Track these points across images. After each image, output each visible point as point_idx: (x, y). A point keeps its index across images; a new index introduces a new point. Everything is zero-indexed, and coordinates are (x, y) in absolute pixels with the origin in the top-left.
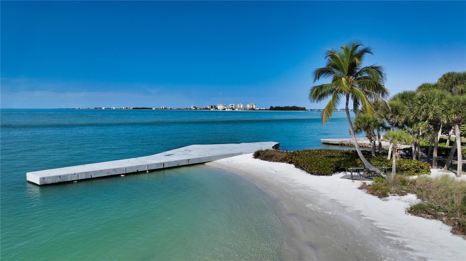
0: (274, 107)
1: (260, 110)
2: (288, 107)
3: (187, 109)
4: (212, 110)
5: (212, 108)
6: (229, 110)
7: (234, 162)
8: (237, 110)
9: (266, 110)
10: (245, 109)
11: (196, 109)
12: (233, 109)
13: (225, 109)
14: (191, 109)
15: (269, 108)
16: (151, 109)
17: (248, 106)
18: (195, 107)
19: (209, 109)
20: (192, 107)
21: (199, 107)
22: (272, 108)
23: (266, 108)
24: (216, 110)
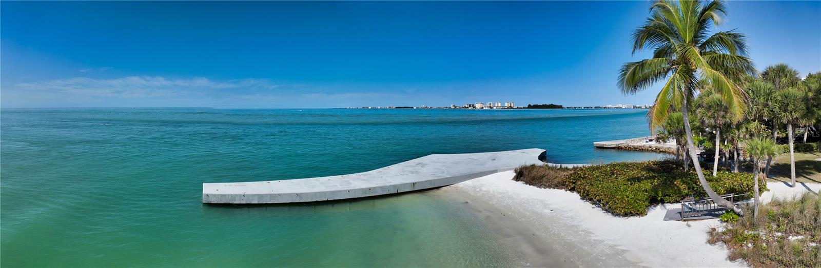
0: (532, 105)
1: (518, 108)
2: (546, 105)
3: (446, 108)
4: (470, 108)
5: (470, 106)
6: (487, 108)
7: (484, 189)
8: (495, 108)
9: (524, 108)
10: (503, 107)
11: (456, 108)
12: (491, 108)
13: (483, 108)
14: (450, 108)
15: (527, 107)
16: (412, 108)
17: (506, 105)
18: (454, 106)
19: (468, 108)
20: (452, 106)
21: (458, 105)
22: (530, 107)
23: (525, 107)
24: (474, 109)
